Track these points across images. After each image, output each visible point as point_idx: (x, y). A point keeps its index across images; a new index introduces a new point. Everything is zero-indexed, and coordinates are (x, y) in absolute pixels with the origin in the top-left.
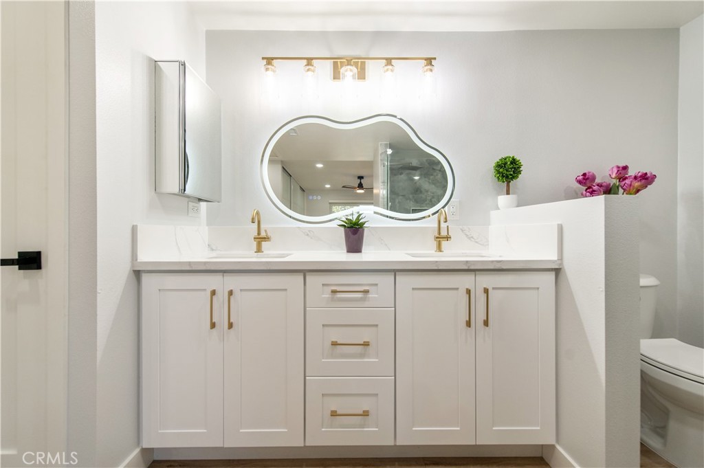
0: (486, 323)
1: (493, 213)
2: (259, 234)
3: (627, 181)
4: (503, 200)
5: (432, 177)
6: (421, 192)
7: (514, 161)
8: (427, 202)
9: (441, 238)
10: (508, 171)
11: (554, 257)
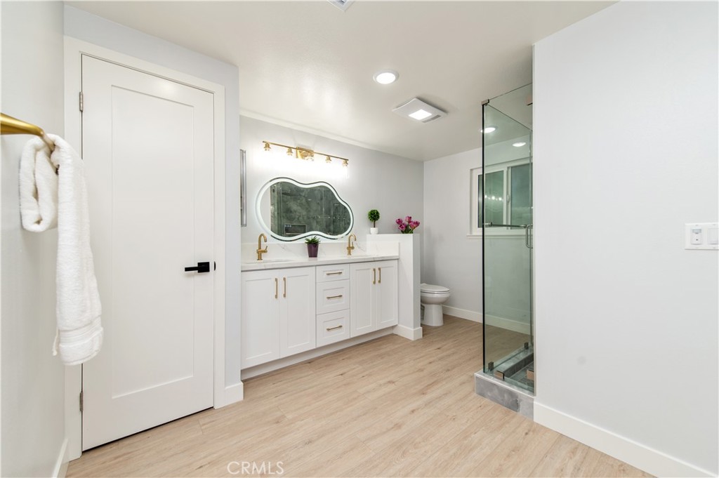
0: (380, 282)
1: (368, 236)
2: (260, 248)
3: (412, 223)
4: (373, 230)
5: (299, 201)
6: (291, 212)
7: (377, 213)
8: (296, 219)
9: (350, 248)
10: (374, 216)
11: (397, 254)
